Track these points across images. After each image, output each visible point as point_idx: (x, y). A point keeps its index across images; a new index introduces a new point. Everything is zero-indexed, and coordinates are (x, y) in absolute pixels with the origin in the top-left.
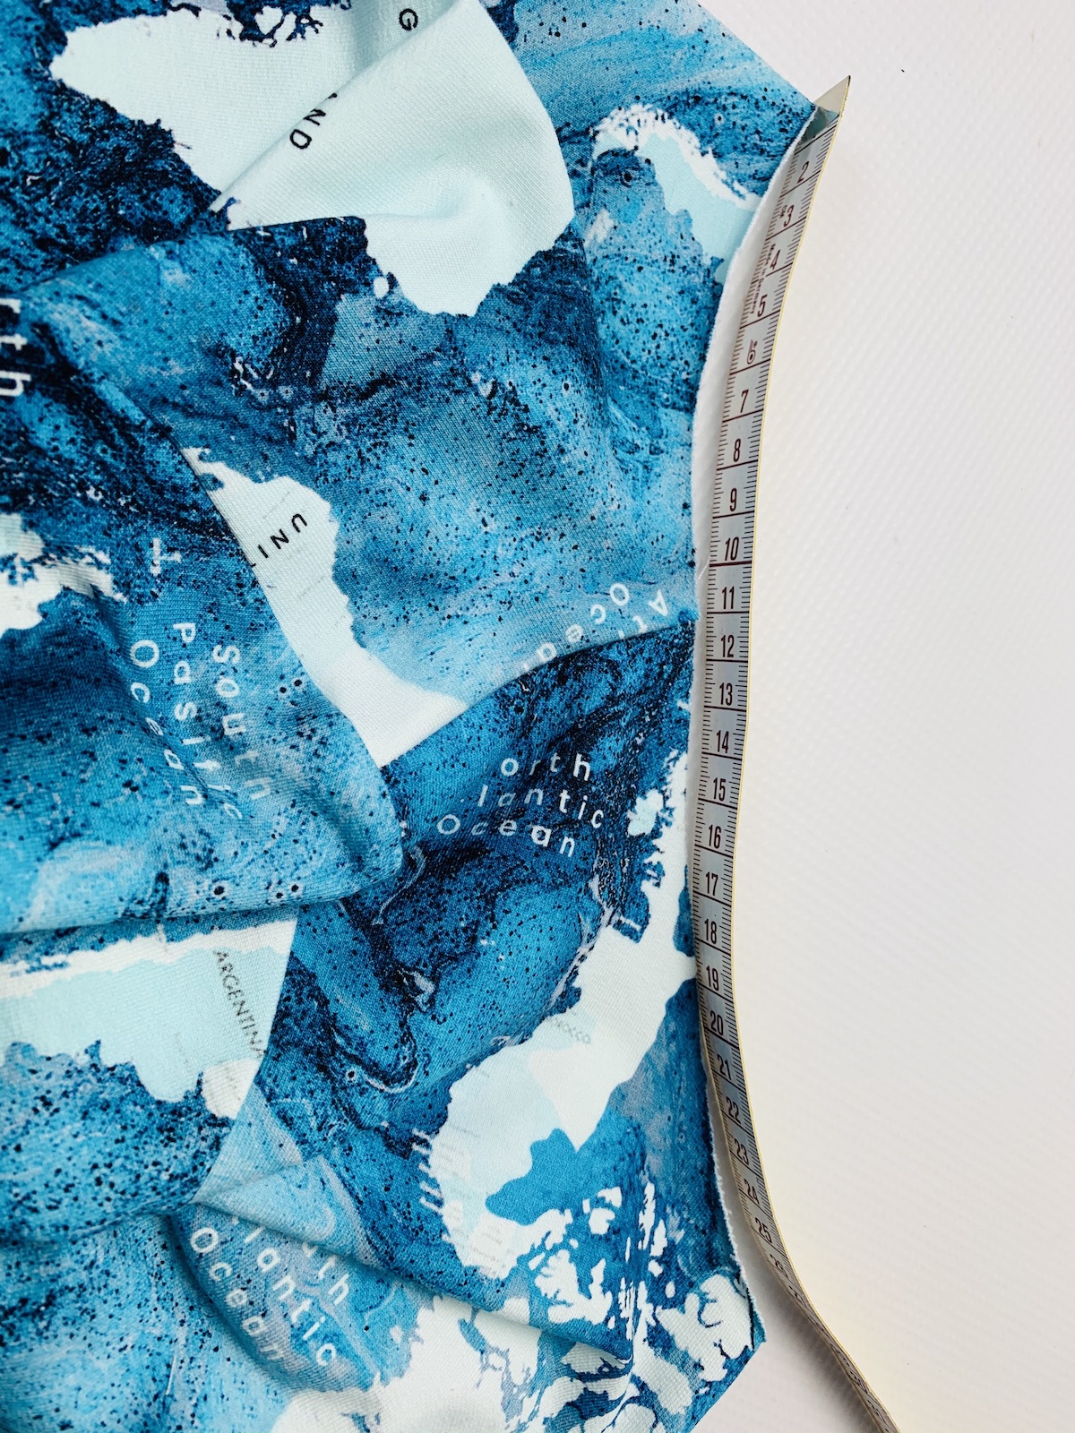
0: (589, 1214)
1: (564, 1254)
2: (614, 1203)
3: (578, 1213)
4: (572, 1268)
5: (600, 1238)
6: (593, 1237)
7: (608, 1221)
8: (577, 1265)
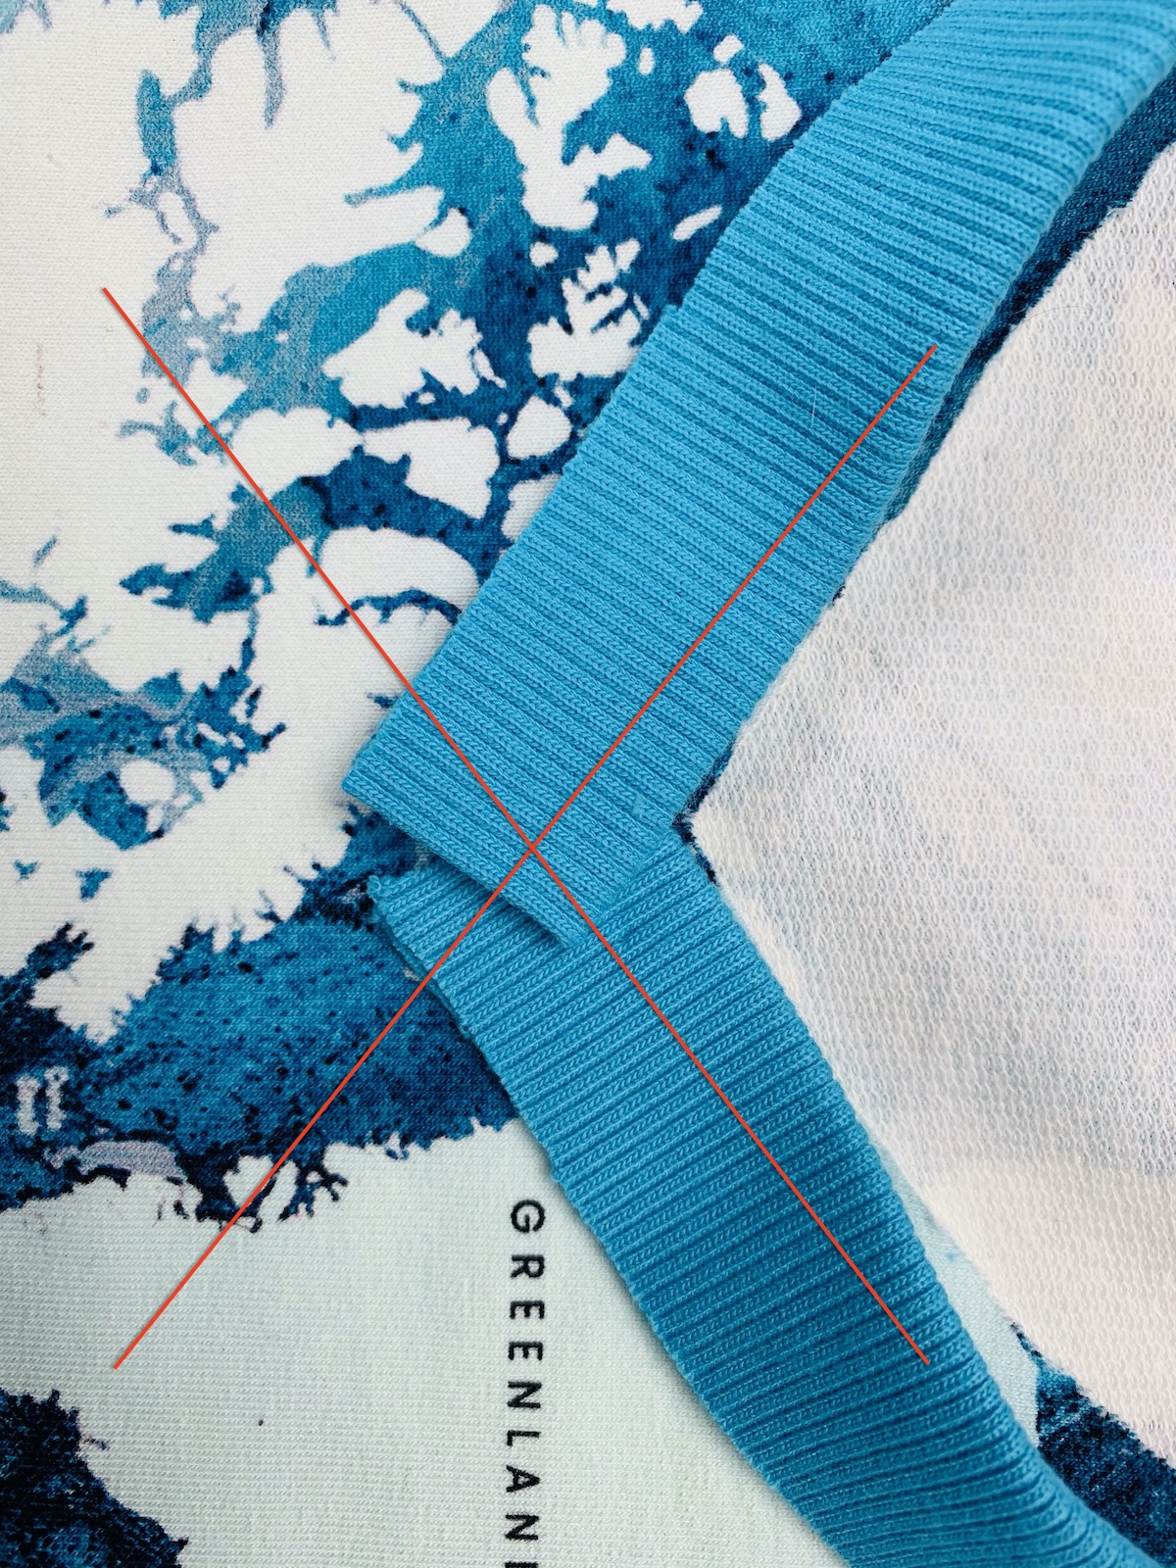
0: (715, 65)
1: (615, 50)
2: (764, 116)
3: (706, 37)
4: (601, 86)
5: (686, 123)
6: (680, 102)
7: (725, 125)
8: (611, 92)
